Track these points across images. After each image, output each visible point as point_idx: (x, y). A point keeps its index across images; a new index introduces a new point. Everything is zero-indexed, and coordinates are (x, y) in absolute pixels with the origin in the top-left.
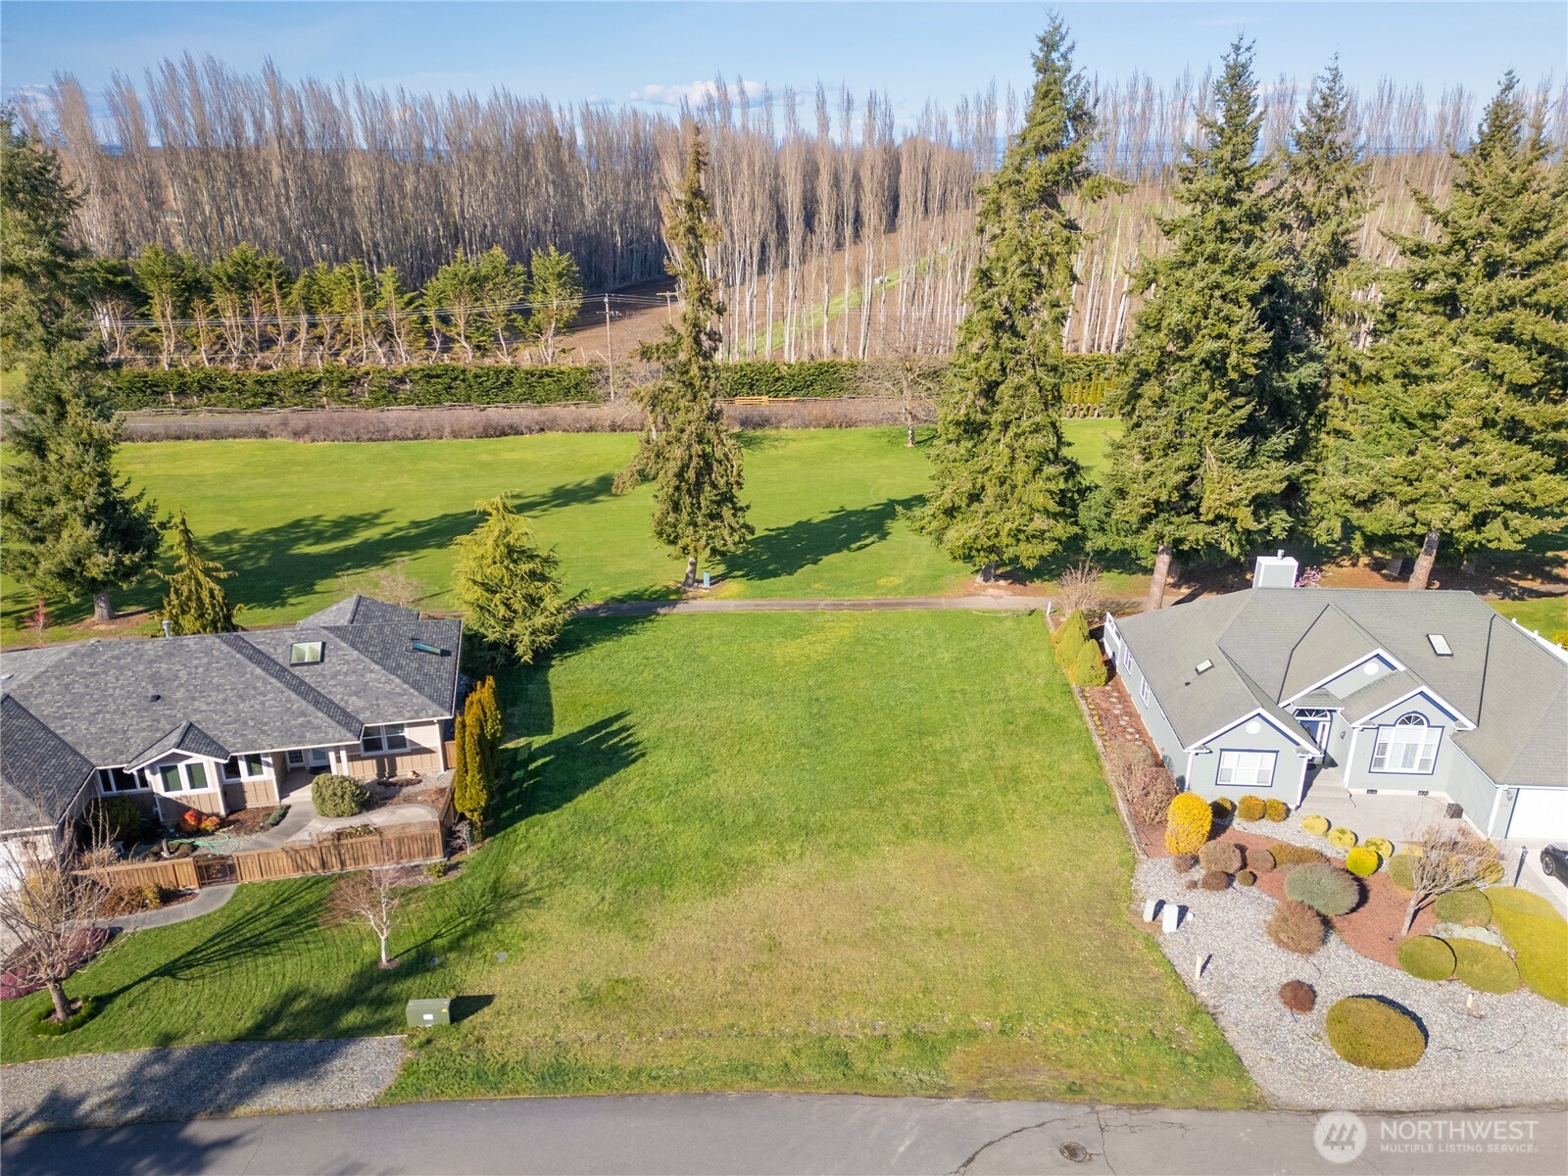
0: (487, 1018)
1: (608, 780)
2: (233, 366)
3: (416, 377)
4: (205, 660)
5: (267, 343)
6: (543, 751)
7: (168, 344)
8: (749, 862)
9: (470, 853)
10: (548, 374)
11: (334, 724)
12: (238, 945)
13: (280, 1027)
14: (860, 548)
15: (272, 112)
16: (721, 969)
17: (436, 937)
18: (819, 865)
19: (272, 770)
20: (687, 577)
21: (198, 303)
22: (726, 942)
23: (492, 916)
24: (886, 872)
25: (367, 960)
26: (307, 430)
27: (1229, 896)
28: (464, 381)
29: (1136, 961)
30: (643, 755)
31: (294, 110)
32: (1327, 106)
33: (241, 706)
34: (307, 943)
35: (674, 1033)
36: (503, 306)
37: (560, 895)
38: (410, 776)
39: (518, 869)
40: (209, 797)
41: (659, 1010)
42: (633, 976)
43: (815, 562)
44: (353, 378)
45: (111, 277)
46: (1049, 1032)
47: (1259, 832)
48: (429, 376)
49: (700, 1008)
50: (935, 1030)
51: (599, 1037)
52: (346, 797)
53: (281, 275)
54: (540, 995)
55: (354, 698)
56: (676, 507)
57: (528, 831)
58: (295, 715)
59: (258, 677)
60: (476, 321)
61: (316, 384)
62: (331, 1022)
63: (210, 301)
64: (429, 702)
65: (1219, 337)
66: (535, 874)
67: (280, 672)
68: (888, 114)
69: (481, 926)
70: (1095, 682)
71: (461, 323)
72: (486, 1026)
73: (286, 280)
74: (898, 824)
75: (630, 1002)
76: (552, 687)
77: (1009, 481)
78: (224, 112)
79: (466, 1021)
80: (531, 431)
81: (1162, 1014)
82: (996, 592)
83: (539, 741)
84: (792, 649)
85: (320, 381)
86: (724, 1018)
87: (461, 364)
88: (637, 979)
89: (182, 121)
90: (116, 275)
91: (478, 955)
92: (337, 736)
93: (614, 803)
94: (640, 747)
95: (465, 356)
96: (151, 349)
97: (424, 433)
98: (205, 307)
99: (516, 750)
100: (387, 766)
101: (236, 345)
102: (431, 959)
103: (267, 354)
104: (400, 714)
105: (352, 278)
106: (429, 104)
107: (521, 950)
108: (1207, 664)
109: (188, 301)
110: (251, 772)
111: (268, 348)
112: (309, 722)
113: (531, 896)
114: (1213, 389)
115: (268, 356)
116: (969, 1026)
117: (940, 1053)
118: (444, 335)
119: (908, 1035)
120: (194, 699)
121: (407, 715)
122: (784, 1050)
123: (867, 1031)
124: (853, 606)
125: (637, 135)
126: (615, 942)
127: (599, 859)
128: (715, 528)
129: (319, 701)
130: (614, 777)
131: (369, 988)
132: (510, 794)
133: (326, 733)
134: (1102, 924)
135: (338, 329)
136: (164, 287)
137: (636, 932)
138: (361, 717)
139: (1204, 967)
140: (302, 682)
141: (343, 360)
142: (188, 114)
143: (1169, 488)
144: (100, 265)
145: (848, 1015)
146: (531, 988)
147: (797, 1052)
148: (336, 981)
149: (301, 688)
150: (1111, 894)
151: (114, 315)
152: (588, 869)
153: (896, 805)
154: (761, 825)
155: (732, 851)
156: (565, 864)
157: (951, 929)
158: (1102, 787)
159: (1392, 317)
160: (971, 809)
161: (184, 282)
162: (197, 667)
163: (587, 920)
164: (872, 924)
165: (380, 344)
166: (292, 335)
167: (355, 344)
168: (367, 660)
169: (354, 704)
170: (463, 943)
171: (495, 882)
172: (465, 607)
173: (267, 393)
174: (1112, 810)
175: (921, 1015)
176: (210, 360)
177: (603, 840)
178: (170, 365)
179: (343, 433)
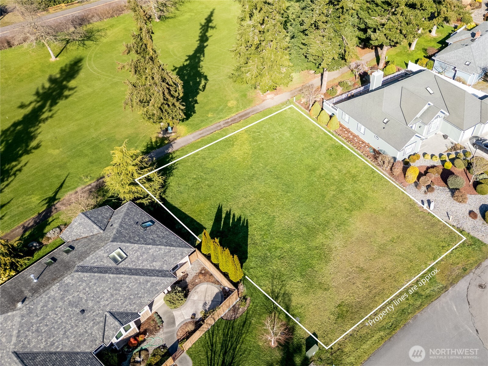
4: (84, 284)
11: (161, 278)
22: (349, 276)
24: (359, 228)
33: (121, 293)
40: (132, 330)
43: (196, 102)
51: (358, 327)
55: (154, 263)
57: (249, 272)
58: (145, 284)
59: (114, 278)
64: (181, 248)
67: (118, 271)
75: (351, 311)
88: (343, 302)
92: (168, 281)
104: (177, 259)
108: (387, 120)
112: (152, 283)
117: (433, 278)
120: (99, 302)
121: (180, 258)
124: (233, 121)
126: (322, 294)
129: (145, 272)
133: (163, 283)
138: (164, 269)
145: (403, 280)
147: (407, 299)
149: (133, 272)
152: (284, 275)
157: (393, 238)
162: (84, 289)
163: (305, 292)
164: (376, 248)
168: (143, 245)
169: (156, 265)
177: (275, 262)
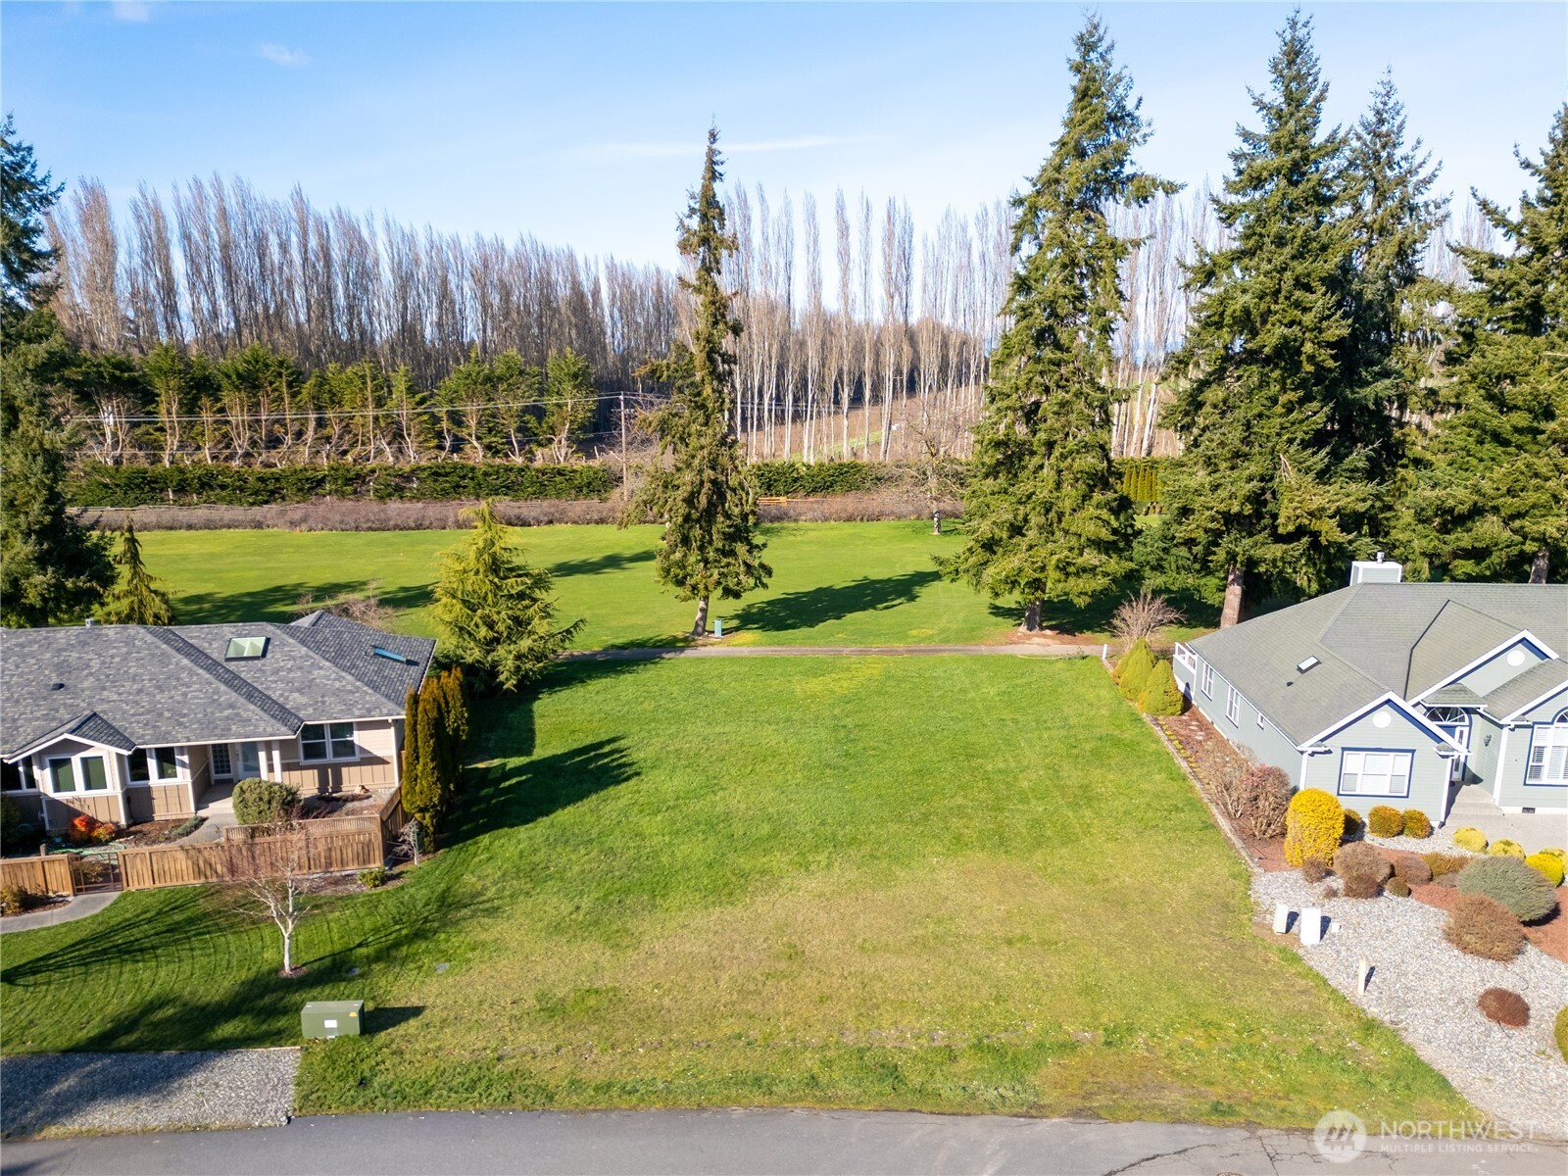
0: (412, 1031)
1: (594, 797)
2: (235, 464)
3: (425, 474)
4: (125, 650)
5: (274, 442)
6: (518, 771)
7: (172, 442)
8: (763, 873)
9: (417, 862)
10: (560, 473)
11: (266, 717)
12: (105, 951)
13: (133, 1037)
14: (887, 608)
15: (297, 235)
16: (725, 977)
17: (360, 945)
18: (852, 874)
19: (188, 772)
20: (697, 625)
21: (205, 401)
22: (732, 950)
23: (436, 925)
24: (935, 882)
25: (265, 968)
26: (304, 520)
27: (1382, 904)
28: (472, 479)
29: (1274, 974)
30: (638, 774)
31: (320, 235)
32: (1381, 121)
33: (158, 697)
34: (192, 949)
35: (661, 1043)
36: (517, 405)
37: (524, 904)
38: (358, 791)
39: (474, 879)
40: (107, 802)
41: (641, 1021)
42: (610, 985)
43: (839, 618)
44: (358, 476)
45: (118, 373)
46: (1174, 1045)
47: (1399, 848)
48: (436, 474)
49: (697, 1018)
50: (1015, 1041)
51: (558, 1049)
52: (274, 804)
53: (292, 374)
54: (485, 1006)
55: (296, 695)
56: (686, 541)
57: (491, 843)
58: (221, 707)
59: (183, 668)
60: (488, 422)
61: (320, 482)
62: (202, 1032)
63: (218, 400)
64: (384, 700)
65: (1291, 324)
66: (495, 883)
67: (212, 666)
68: (907, 220)
69: (419, 935)
70: (1170, 710)
71: (473, 423)
72: (408, 1039)
73: (296, 380)
74: (947, 837)
75: (603, 1013)
76: (536, 715)
77: (1055, 508)
78: (249, 229)
79: (383, 1034)
80: (539, 523)
81: (1324, 1028)
82: (1042, 640)
83: (514, 762)
84: (814, 685)
85: (325, 476)
86: (727, 1027)
87: (471, 463)
88: (614, 989)
89: (206, 233)
90: (123, 371)
91: (412, 966)
92: (269, 729)
93: (600, 817)
94: (634, 767)
95: (476, 455)
96: (155, 448)
97: (427, 523)
98: (212, 406)
99: (487, 770)
100: (330, 777)
101: (241, 444)
102: (350, 970)
103: (273, 452)
104: (349, 712)
105: (363, 377)
106: (455, 244)
107: (468, 961)
108: (1313, 661)
109: (196, 399)
110: (162, 775)
111: (275, 448)
112: (238, 715)
113: (488, 905)
114: (1284, 390)
115: (273, 456)
116: (1062, 1038)
117: (1025, 1066)
118: (455, 436)
119: (978, 1047)
120: (104, 689)
121: (357, 713)
122: (811, 1062)
123: (923, 1041)
124: (883, 652)
125: (659, 290)
126: (590, 952)
127: (576, 869)
128: (728, 565)
129: (252, 694)
130: (602, 793)
131: (261, 996)
132: (474, 809)
133: (256, 726)
134: (1221, 935)
135: (347, 429)
136: (172, 383)
137: (615, 941)
138: (301, 715)
139: (1368, 981)
140: (237, 677)
141: (349, 458)
142: (212, 229)
143: (1240, 498)
144: (108, 360)
145: (895, 1023)
146: (476, 999)
147: (828, 1064)
148: (220, 988)
149: (234, 682)
150: (1226, 905)
151: (119, 413)
152: (562, 880)
153: (944, 819)
154: (778, 835)
155: (744, 862)
156: (533, 874)
157: (1024, 938)
158: (1194, 805)
159: (1469, 338)
160: (1037, 823)
161: (192, 379)
162: (113, 657)
163: (557, 928)
164: (921, 932)
165: (389, 444)
166: (299, 435)
167: (363, 444)
168: (317, 657)
169: (294, 700)
170: (394, 953)
171: (444, 892)
172: (441, 628)
173: (269, 490)
174: (1210, 826)
175: (995, 1024)
176: (213, 458)
177: (583, 851)
178: (172, 463)
179: (342, 522)
